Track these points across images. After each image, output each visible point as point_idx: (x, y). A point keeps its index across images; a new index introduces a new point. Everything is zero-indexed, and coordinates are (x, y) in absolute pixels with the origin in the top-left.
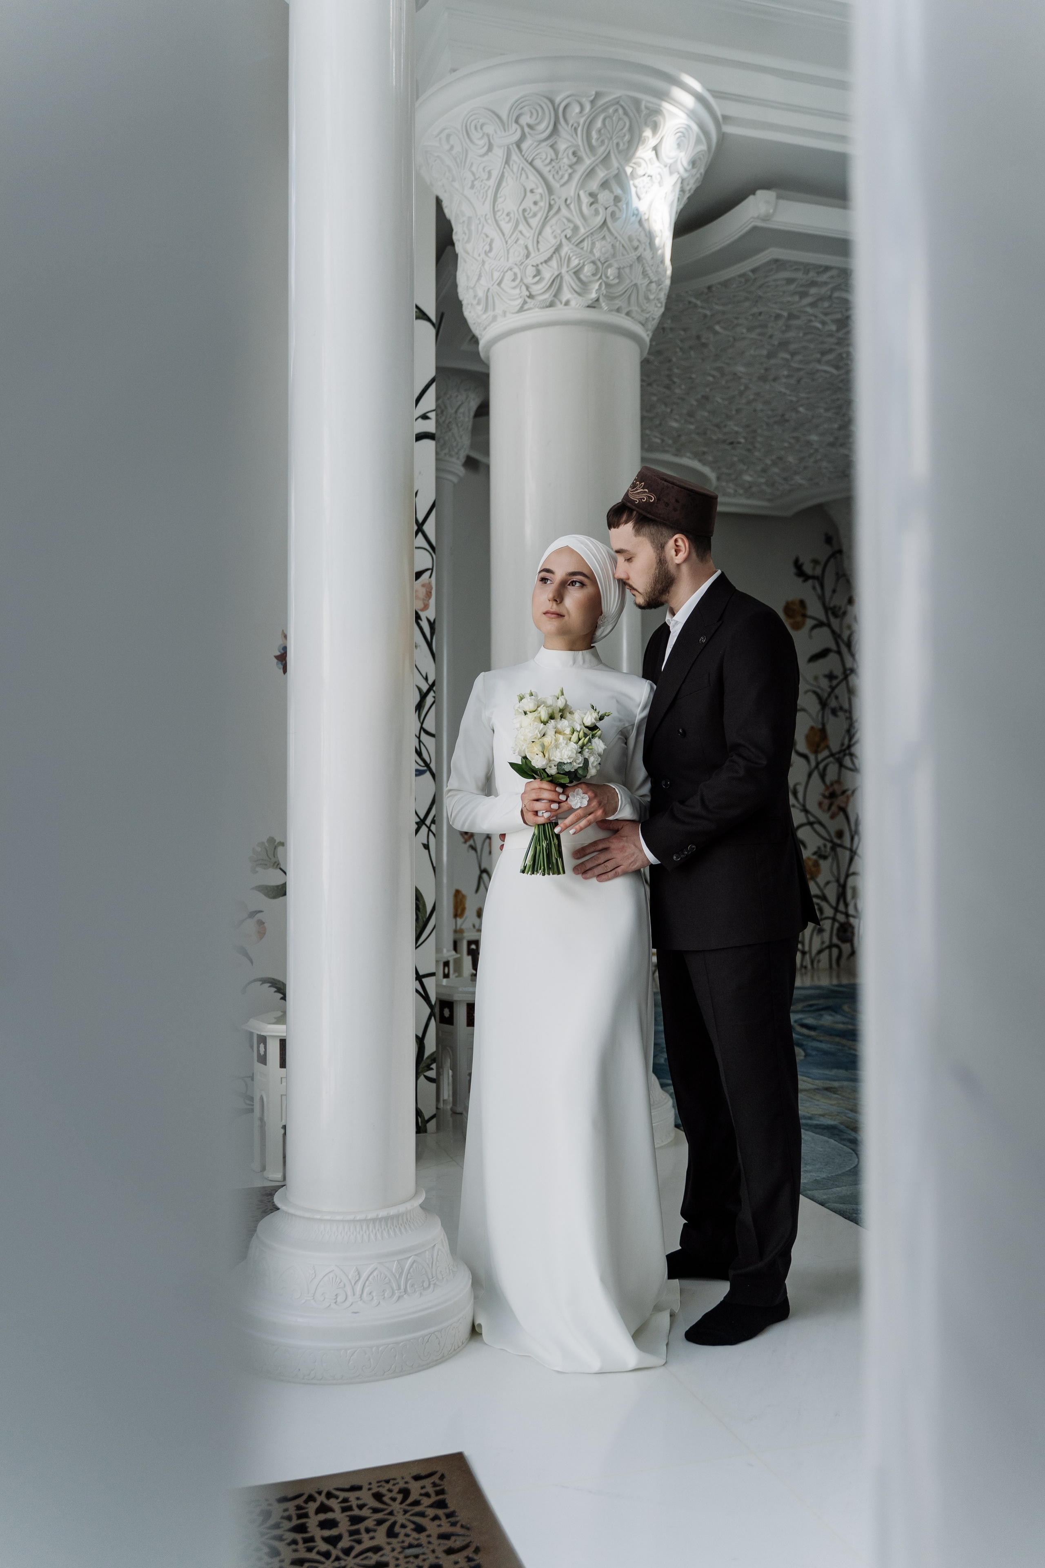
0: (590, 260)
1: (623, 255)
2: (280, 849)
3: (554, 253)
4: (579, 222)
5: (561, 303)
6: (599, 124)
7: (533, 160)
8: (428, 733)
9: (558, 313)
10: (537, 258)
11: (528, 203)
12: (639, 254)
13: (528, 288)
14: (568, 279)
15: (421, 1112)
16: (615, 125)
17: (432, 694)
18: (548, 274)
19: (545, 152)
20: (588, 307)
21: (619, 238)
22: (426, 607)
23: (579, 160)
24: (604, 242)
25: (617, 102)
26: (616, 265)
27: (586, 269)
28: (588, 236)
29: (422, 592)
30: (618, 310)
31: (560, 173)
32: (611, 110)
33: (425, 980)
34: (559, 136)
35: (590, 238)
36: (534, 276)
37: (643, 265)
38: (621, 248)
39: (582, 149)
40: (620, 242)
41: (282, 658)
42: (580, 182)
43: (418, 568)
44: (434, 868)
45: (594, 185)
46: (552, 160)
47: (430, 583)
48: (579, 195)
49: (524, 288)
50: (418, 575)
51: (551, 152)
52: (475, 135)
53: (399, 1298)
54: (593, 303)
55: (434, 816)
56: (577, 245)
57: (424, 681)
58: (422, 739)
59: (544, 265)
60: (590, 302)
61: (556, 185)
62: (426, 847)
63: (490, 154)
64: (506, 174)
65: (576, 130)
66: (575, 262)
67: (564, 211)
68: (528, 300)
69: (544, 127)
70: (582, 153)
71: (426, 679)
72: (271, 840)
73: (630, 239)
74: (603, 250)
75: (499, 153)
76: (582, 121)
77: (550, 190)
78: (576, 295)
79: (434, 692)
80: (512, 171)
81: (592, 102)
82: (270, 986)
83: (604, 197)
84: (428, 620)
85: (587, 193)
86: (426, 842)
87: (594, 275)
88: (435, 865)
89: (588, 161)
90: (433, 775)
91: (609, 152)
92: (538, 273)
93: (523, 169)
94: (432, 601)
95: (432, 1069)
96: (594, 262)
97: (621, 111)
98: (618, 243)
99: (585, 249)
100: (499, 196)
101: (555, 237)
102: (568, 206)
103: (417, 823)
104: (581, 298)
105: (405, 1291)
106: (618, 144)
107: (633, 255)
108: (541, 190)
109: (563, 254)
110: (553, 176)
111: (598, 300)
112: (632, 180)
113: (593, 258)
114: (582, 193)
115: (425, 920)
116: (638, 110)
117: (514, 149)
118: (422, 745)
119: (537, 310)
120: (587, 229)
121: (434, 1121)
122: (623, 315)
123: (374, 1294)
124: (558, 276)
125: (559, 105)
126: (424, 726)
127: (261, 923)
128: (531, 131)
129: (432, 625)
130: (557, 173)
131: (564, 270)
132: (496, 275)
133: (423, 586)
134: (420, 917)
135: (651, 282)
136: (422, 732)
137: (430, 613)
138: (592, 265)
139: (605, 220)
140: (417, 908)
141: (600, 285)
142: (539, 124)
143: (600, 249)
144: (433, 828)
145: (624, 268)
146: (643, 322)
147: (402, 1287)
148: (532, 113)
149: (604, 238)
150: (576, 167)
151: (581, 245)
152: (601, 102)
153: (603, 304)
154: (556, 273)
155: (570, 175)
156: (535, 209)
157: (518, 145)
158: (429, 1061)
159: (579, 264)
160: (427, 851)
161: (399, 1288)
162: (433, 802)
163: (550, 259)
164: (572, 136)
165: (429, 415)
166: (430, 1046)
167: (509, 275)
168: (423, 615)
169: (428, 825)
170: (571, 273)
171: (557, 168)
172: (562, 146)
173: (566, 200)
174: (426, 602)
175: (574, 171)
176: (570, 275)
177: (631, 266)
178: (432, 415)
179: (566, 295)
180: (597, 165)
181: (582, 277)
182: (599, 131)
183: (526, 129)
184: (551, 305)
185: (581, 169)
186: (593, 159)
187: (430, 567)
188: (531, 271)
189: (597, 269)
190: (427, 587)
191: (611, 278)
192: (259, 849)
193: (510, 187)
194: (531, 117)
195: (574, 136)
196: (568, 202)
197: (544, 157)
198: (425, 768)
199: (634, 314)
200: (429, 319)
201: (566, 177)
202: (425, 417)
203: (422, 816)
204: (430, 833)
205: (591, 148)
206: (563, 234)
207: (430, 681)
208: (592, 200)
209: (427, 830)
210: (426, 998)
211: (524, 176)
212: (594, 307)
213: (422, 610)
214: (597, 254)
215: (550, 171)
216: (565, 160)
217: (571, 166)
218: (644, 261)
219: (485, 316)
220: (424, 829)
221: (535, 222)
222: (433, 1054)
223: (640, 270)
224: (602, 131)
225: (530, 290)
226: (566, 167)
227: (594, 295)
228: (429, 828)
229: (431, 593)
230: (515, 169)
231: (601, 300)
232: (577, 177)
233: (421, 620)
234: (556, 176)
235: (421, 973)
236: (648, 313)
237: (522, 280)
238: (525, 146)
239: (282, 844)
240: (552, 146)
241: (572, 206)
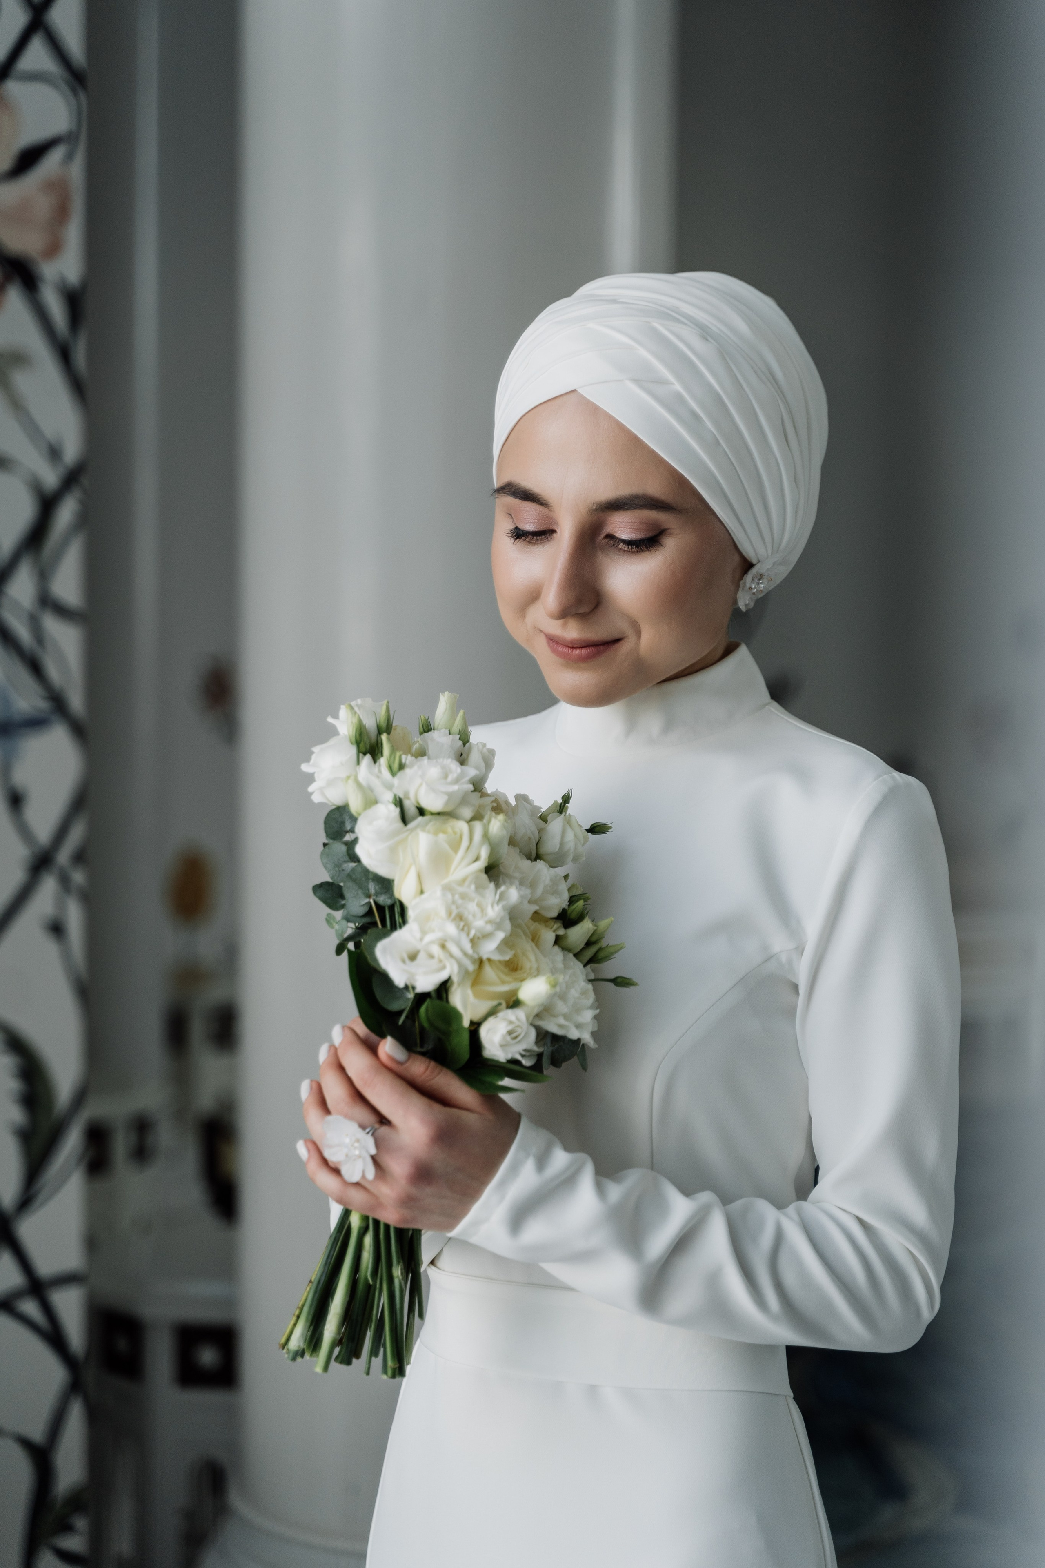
8: (61, 611)
17: (72, 496)
22: (54, 249)
29: (43, 205)
33: (54, 1296)
43: (30, 136)
44: (81, 990)
47: (66, 180)
50: (32, 157)
55: (80, 844)
57: (48, 461)
62: (57, 929)
71: (54, 453)
79: (81, 492)
84: (63, 288)
86: (55, 917)
88: (81, 980)
90: (77, 729)
94: (73, 233)
95: (76, 1529)
103: (28, 863)
115: (52, 1131)
118: (42, 642)
126: (51, 588)
129: (73, 300)
133: (47, 187)
134: (40, 1125)
136: (44, 605)
137: (68, 267)
140: (30, 1102)
144: (77, 876)
158: (65, 1510)
160: (59, 941)
162: (77, 803)
166: (70, 1471)
168: (47, 271)
169: (63, 868)
174: (55, 234)
187: (68, 133)
190: (59, 189)
198: (53, 709)
203: (44, 844)
204: (69, 891)
207: (69, 463)
209: (58, 881)
210: (55, 1339)
213: (44, 257)
220: (49, 884)
222: (77, 1491)
228: (65, 881)
229: (69, 207)
233: (40, 285)
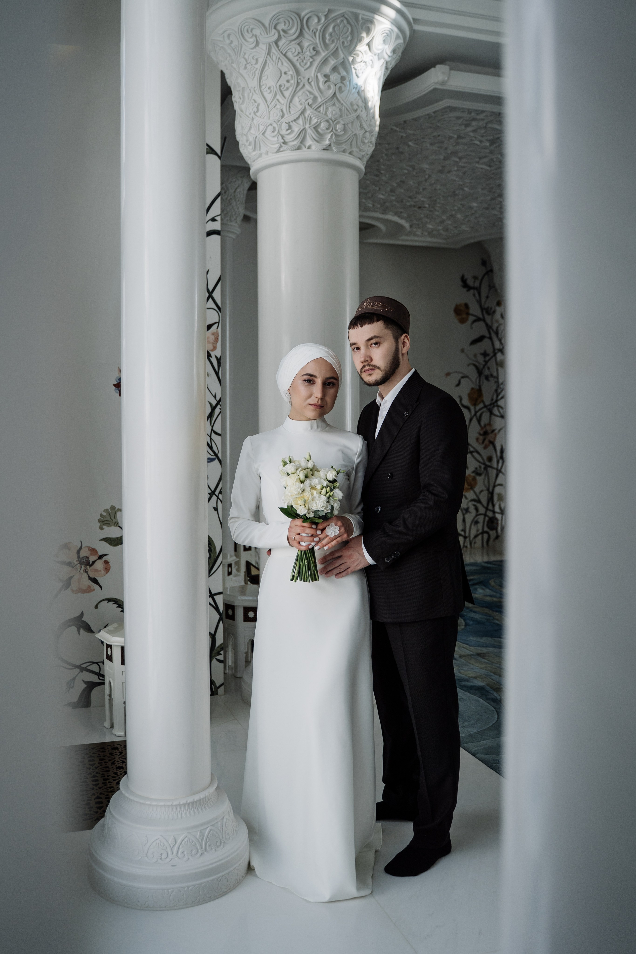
0: (324, 120)
1: (347, 115)
2: (118, 513)
3: (301, 114)
4: (317, 93)
5: (305, 147)
6: (330, 30)
7: (286, 53)
8: (216, 433)
9: (304, 153)
10: (288, 118)
11: (283, 81)
12: (358, 115)
13: (283, 137)
14: (310, 132)
15: (214, 682)
16: (341, 31)
17: (219, 407)
18: (296, 128)
19: (294, 48)
20: (324, 149)
21: (344, 104)
22: (215, 348)
23: (318, 53)
24: (334, 107)
25: (343, 15)
26: (342, 122)
27: (322, 125)
28: (323, 104)
29: (212, 338)
30: (344, 151)
31: (305, 61)
32: (339, 21)
33: (215, 597)
34: (304, 38)
35: (324, 105)
36: (287, 130)
37: (360, 121)
38: (346, 110)
39: (319, 46)
40: (345, 106)
41: (118, 386)
42: (317, 68)
43: (209, 323)
44: (221, 523)
45: (327, 69)
46: (299, 53)
47: (217, 332)
48: (317, 76)
49: (280, 137)
50: (209, 327)
51: (298, 48)
52: (247, 36)
53: (202, 854)
54: (327, 147)
55: (221, 489)
56: (316, 110)
57: (213, 398)
58: (212, 437)
59: (294, 122)
60: (325, 147)
61: (302, 69)
62: (216, 509)
63: (257, 48)
64: (268, 62)
65: (315, 33)
66: (314, 121)
67: (307, 87)
68: (283, 145)
69: (294, 31)
70: (320, 49)
71: (215, 397)
72: (113, 508)
73: (352, 104)
74: (334, 113)
75: (263, 47)
76: (319, 27)
77: (298, 72)
78: (315, 142)
79: (221, 406)
80: (272, 59)
81: (326, 16)
82: (113, 604)
83: (334, 77)
84: (216, 357)
85: (323, 75)
86: (215, 506)
87: (327, 129)
88: (221, 521)
89: (323, 54)
90: (220, 461)
91: (337, 48)
92: (290, 127)
93: (279, 58)
94: (219, 344)
95: (221, 654)
96: (327, 121)
97: (345, 22)
98: (344, 107)
99: (321, 112)
100: (263, 75)
101: (301, 104)
102: (310, 83)
103: (209, 494)
104: (319, 144)
105: (205, 849)
106: (343, 43)
107: (354, 115)
108: (291, 72)
109: (306, 115)
110: (300, 63)
111: (330, 145)
112: (353, 65)
113: (327, 118)
114: (319, 75)
115: (215, 557)
116: (357, 20)
117: (274, 46)
118: (212, 441)
119: (289, 151)
120: (323, 99)
121: (222, 688)
122: (347, 154)
123: (185, 853)
124: (303, 130)
125: (304, 18)
126: (214, 429)
127: (106, 562)
128: (285, 35)
129: (219, 360)
130: (303, 61)
131: (307, 126)
132: (261, 128)
133: (213, 334)
134: (212, 556)
135: (366, 132)
136: (212, 432)
137: (218, 353)
138: (326, 122)
139: (335, 93)
140: (210, 550)
141: (332, 135)
142: (290, 29)
143: (332, 111)
144: (220, 496)
145: (348, 124)
146: (361, 157)
147: (203, 847)
148: (285, 22)
149: (334, 104)
150: (315, 57)
151: (319, 110)
152: (332, 16)
153: (334, 148)
154: (302, 128)
155: (311, 63)
156: (287, 85)
157: (276, 43)
158: (219, 649)
159: (317, 122)
160: (216, 512)
161: (202, 848)
162: (220, 479)
163: (298, 118)
164: (313, 37)
165: (216, 218)
166: (220, 640)
167: (270, 128)
168: (213, 354)
169: (217, 495)
170: (312, 128)
171: (302, 58)
172: (306, 44)
173: (309, 79)
174: (215, 345)
175: (314, 60)
176: (311, 129)
177: (352, 122)
178: (218, 218)
179: (309, 142)
180: (329, 56)
181: (319, 130)
182: (331, 35)
183: (282, 33)
184: (299, 148)
185: (319, 59)
186: (327, 52)
187: (218, 321)
188: (285, 126)
189: (330, 125)
190: (216, 335)
191: (339, 131)
192: (104, 514)
193: (270, 70)
194: (285, 25)
195: (314, 37)
196: (310, 81)
197: (294, 51)
198: (215, 457)
199: (355, 153)
200: (216, 154)
201: (309, 64)
202: (213, 220)
203: (213, 489)
204: (218, 500)
205: (326, 45)
206: (306, 103)
207: (218, 399)
208: (326, 79)
209: (216, 498)
210: (217, 608)
211: (280, 63)
212: (328, 150)
213: (212, 350)
214: (330, 115)
215: (297, 60)
216: (308, 53)
217: (311, 57)
218: (361, 119)
219: (254, 153)
220: (214, 498)
221: (287, 94)
222: (221, 645)
223: (359, 124)
224: (333, 34)
225: (284, 138)
226: (309, 57)
227: (327, 142)
228: (218, 497)
229: (218, 339)
230: (274, 58)
231: (332, 145)
232: (316, 64)
233: (211, 357)
234: (302, 64)
235: (213, 592)
236: (364, 151)
237: (279, 131)
238: (280, 43)
239: (120, 510)
240: (298, 44)
241: (312, 83)
